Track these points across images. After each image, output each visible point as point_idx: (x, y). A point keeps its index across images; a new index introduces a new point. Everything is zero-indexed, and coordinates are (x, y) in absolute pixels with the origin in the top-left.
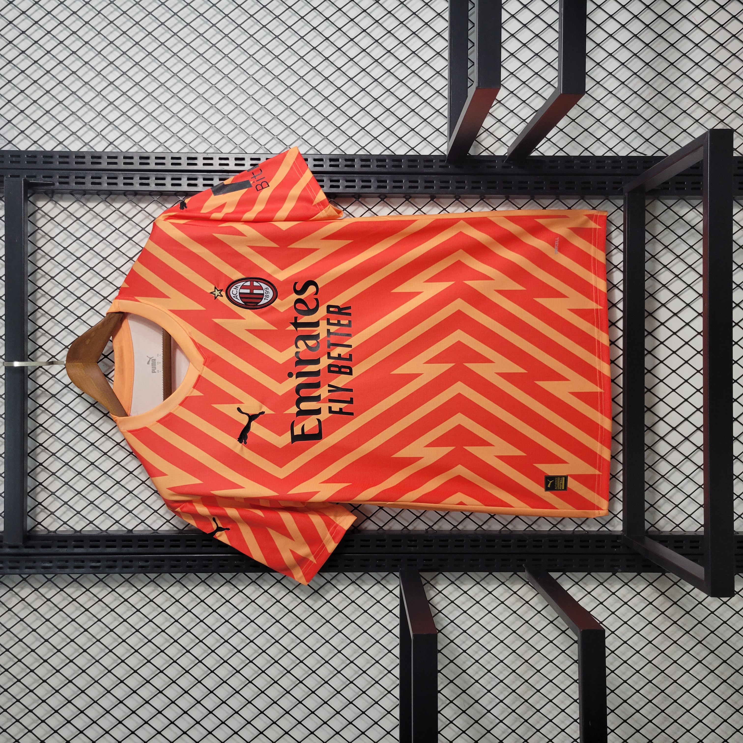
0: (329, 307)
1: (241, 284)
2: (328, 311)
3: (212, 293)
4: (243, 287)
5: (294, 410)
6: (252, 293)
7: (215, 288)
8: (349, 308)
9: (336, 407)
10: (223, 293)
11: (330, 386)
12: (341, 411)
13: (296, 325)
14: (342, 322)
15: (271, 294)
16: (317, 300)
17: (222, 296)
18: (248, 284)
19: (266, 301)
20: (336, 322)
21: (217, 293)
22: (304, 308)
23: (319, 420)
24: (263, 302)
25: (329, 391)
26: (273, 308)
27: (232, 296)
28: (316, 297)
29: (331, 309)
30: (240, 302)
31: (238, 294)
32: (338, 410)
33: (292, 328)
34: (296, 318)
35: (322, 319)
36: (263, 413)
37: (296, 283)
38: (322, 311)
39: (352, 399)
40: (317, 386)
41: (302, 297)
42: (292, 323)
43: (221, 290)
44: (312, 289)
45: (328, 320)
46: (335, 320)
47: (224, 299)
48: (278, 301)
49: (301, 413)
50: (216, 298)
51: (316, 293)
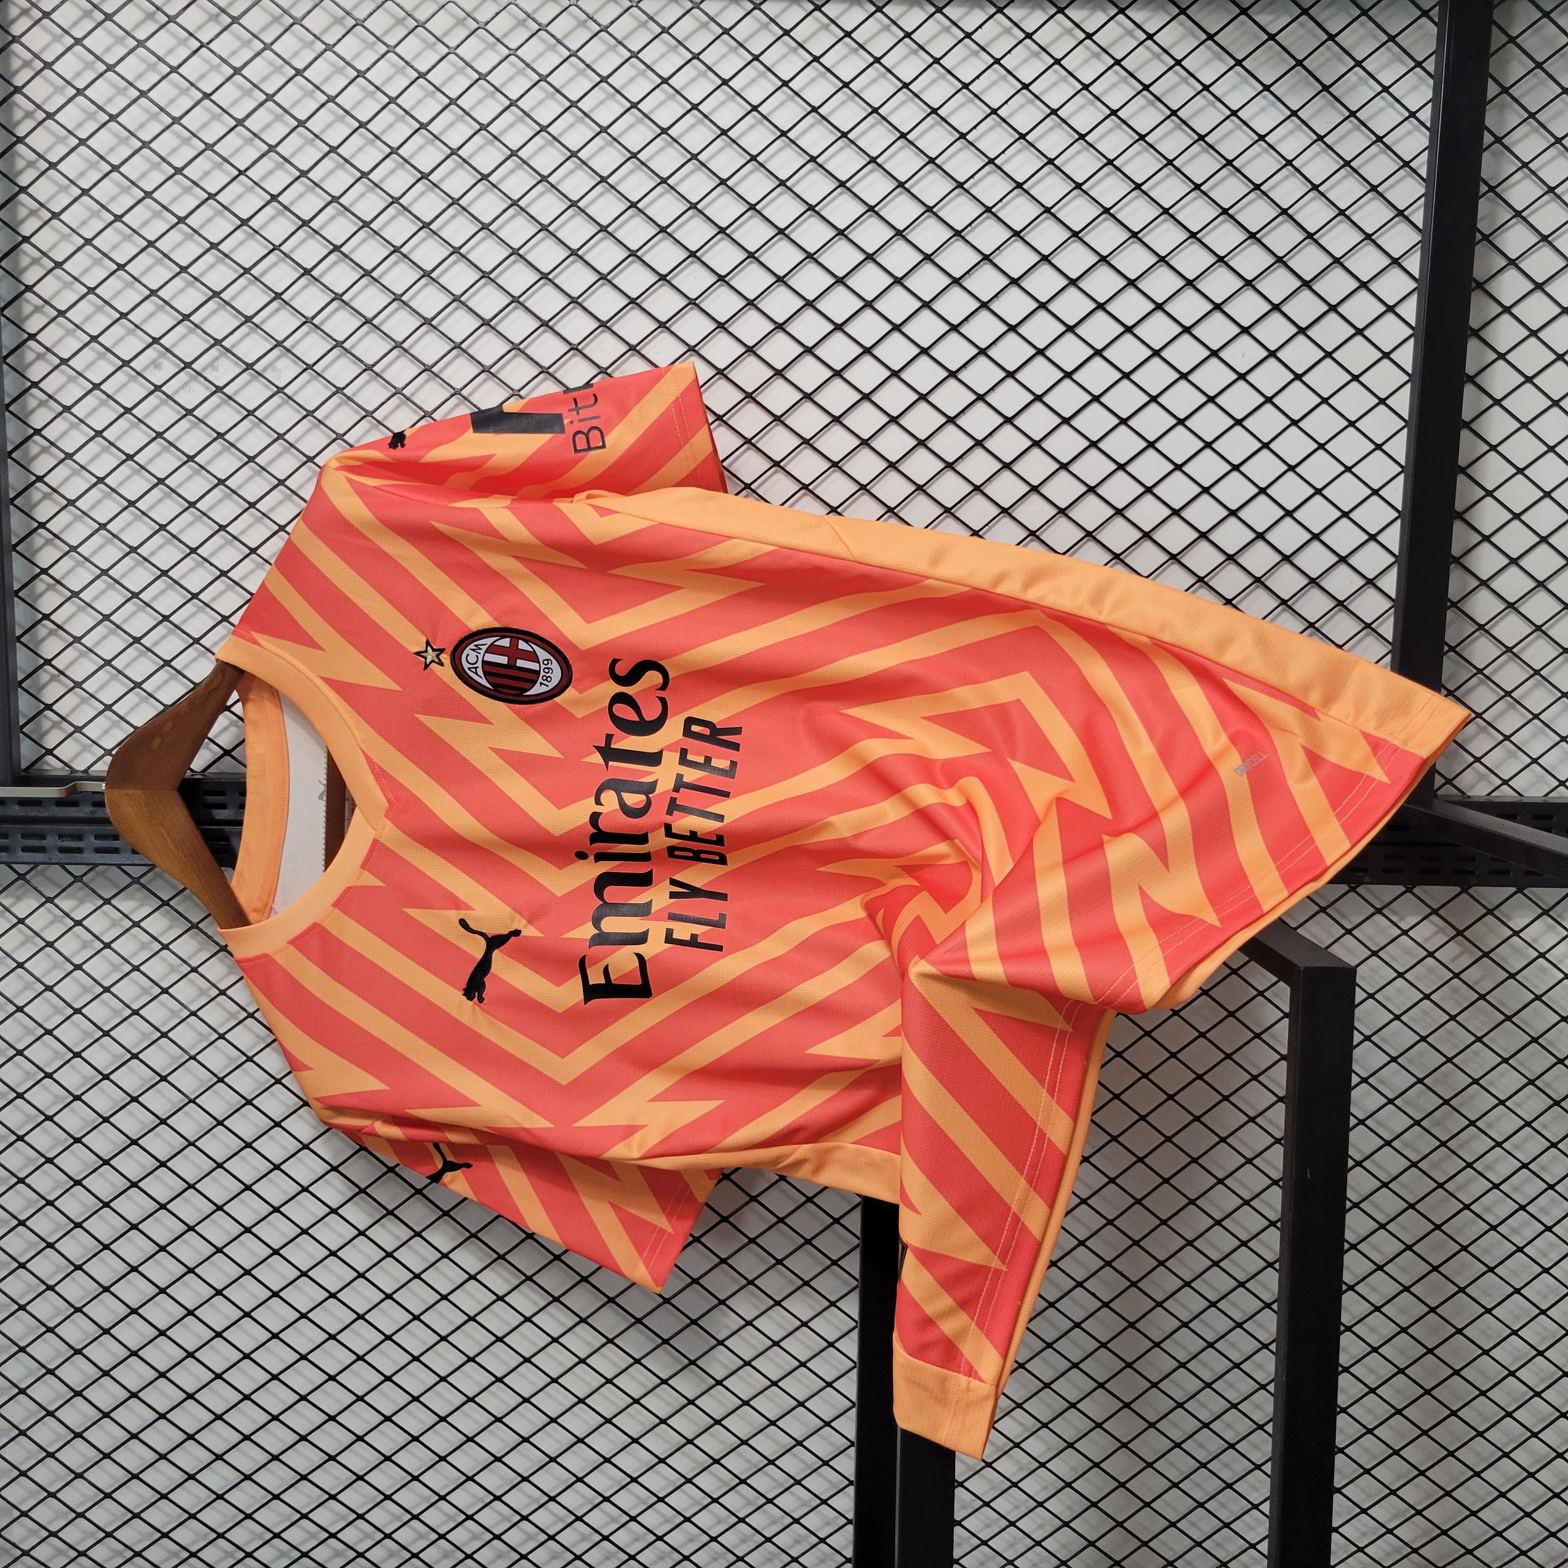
0: (689, 721)
1: (489, 641)
2: (687, 732)
3: (418, 653)
4: (492, 649)
5: (587, 931)
6: (511, 666)
7: (428, 643)
8: (737, 731)
9: (683, 931)
10: (445, 658)
11: (674, 882)
12: (693, 942)
13: (609, 753)
14: (715, 763)
15: (556, 675)
16: (663, 701)
17: (442, 664)
18: (506, 642)
19: (544, 689)
20: (701, 760)
21: (431, 655)
22: (631, 715)
23: (639, 956)
24: (537, 690)
25: (673, 895)
26: (559, 707)
27: (466, 666)
28: (662, 694)
29: (695, 728)
30: (484, 682)
31: (479, 664)
32: (687, 937)
33: (597, 758)
34: (609, 738)
35: (670, 748)
36: (517, 933)
37: (615, 662)
38: (672, 730)
39: (723, 916)
40: (645, 880)
41: (629, 690)
42: (598, 749)
43: (442, 651)
44: (652, 678)
45: (684, 752)
46: (699, 755)
47: (446, 673)
48: (570, 692)
49: (602, 939)
50: (427, 666)
51: (664, 687)
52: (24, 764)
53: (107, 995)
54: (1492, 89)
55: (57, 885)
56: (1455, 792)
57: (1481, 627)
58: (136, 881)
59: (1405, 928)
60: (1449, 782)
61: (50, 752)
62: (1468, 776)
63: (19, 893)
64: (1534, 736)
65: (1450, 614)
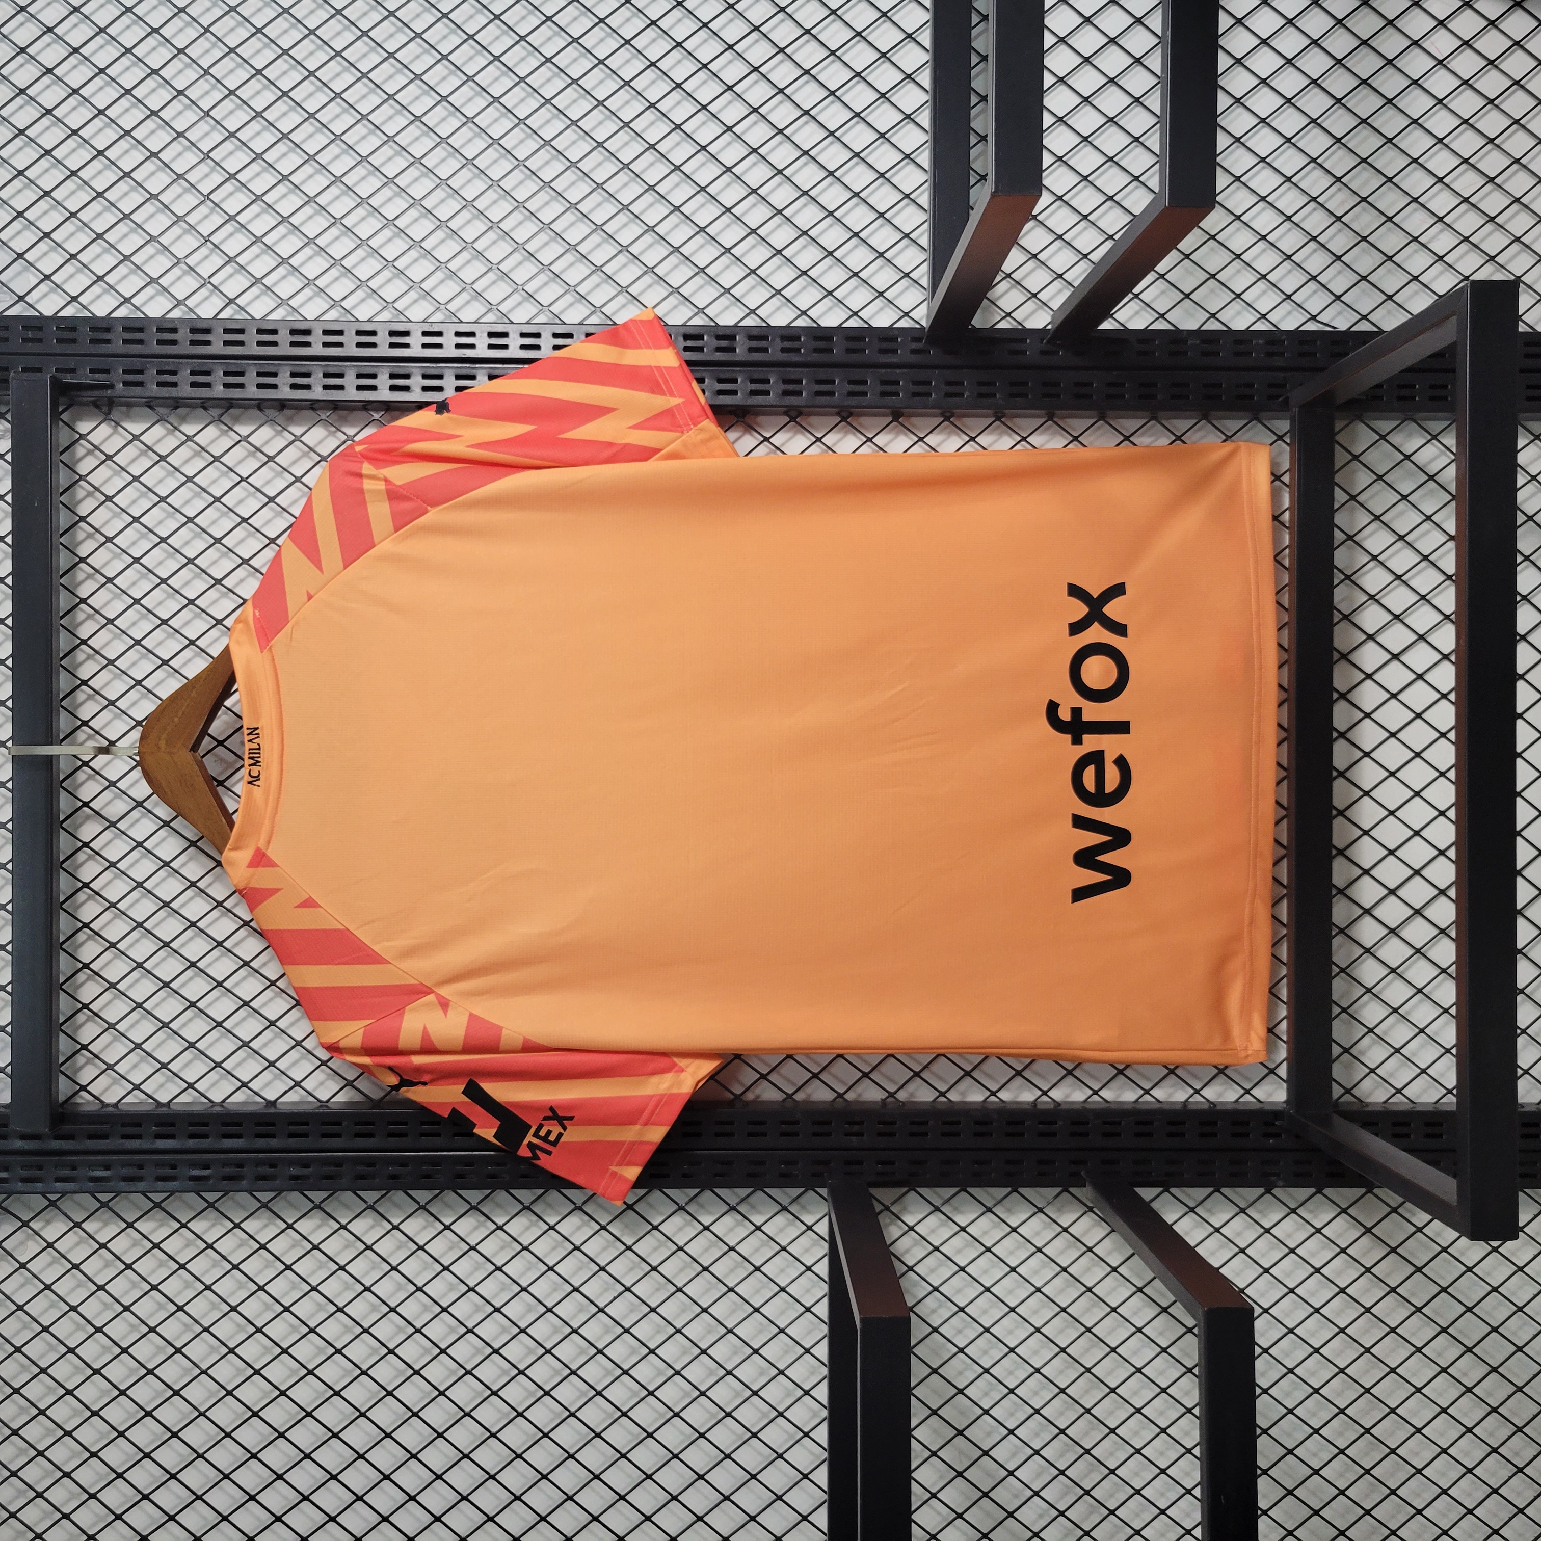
52: (62, 1098)
53: (127, 1314)
54: (1340, 496)
55: (86, 1209)
56: (1353, 1099)
57: (1367, 951)
58: (157, 1205)
59: (1319, 1226)
60: (1348, 1091)
61: (84, 1088)
62: (1367, 1084)
63: (48, 1217)
64: (1422, 1046)
65: (1337, 942)
